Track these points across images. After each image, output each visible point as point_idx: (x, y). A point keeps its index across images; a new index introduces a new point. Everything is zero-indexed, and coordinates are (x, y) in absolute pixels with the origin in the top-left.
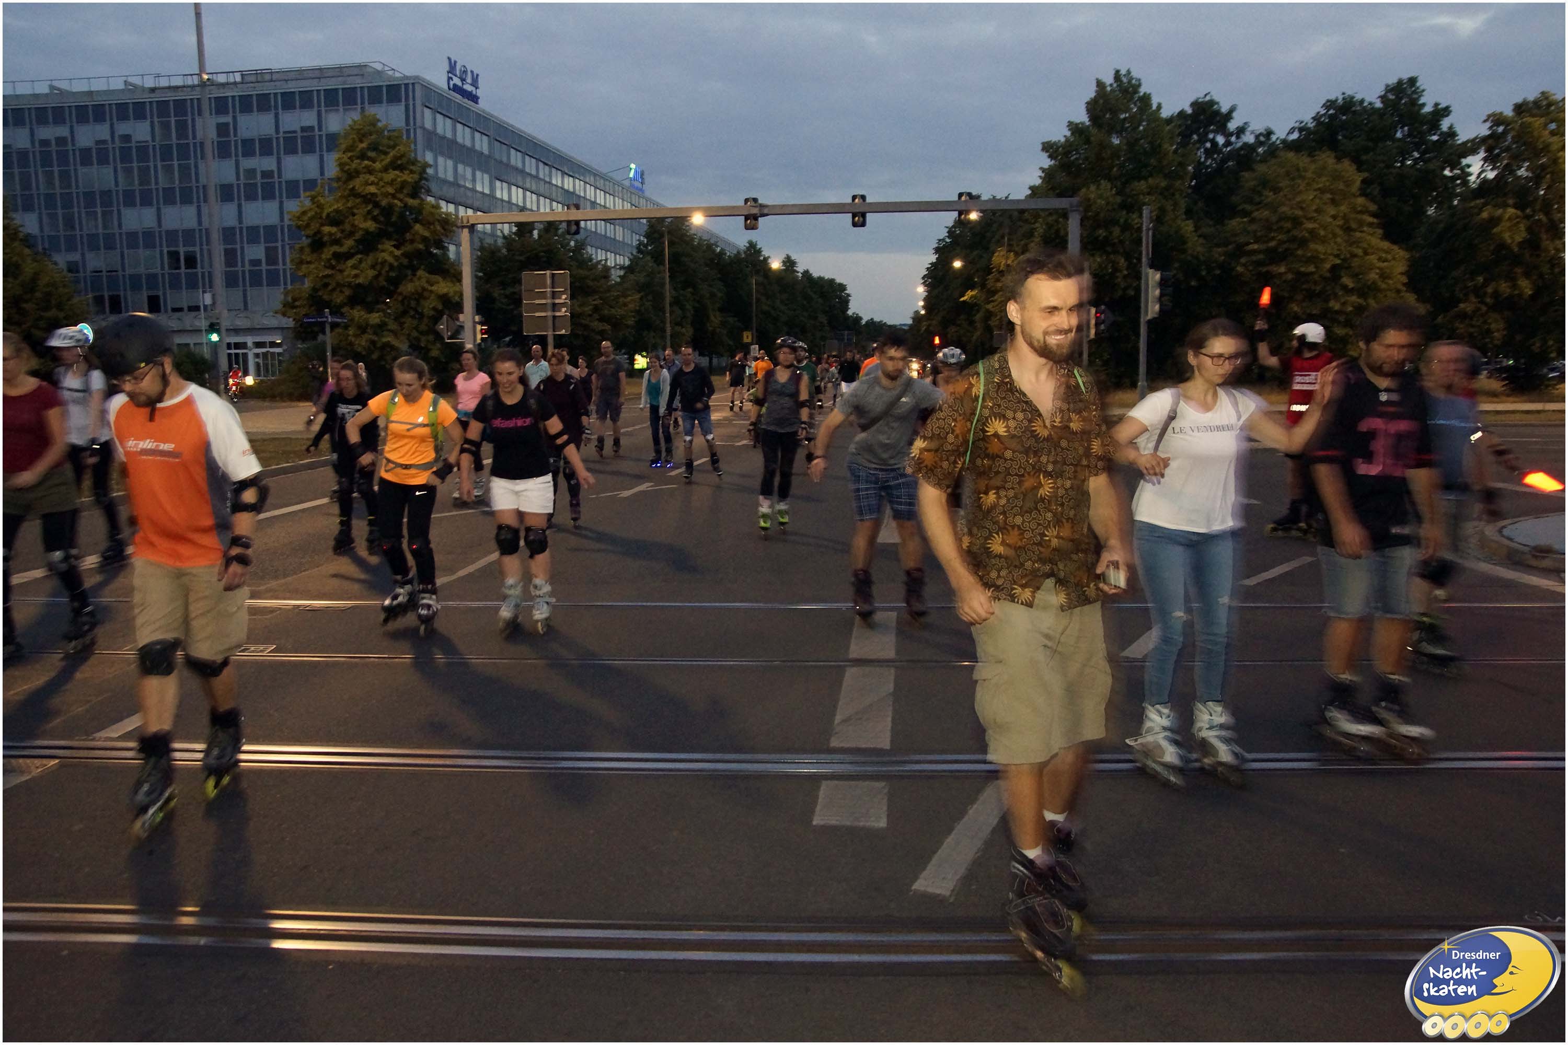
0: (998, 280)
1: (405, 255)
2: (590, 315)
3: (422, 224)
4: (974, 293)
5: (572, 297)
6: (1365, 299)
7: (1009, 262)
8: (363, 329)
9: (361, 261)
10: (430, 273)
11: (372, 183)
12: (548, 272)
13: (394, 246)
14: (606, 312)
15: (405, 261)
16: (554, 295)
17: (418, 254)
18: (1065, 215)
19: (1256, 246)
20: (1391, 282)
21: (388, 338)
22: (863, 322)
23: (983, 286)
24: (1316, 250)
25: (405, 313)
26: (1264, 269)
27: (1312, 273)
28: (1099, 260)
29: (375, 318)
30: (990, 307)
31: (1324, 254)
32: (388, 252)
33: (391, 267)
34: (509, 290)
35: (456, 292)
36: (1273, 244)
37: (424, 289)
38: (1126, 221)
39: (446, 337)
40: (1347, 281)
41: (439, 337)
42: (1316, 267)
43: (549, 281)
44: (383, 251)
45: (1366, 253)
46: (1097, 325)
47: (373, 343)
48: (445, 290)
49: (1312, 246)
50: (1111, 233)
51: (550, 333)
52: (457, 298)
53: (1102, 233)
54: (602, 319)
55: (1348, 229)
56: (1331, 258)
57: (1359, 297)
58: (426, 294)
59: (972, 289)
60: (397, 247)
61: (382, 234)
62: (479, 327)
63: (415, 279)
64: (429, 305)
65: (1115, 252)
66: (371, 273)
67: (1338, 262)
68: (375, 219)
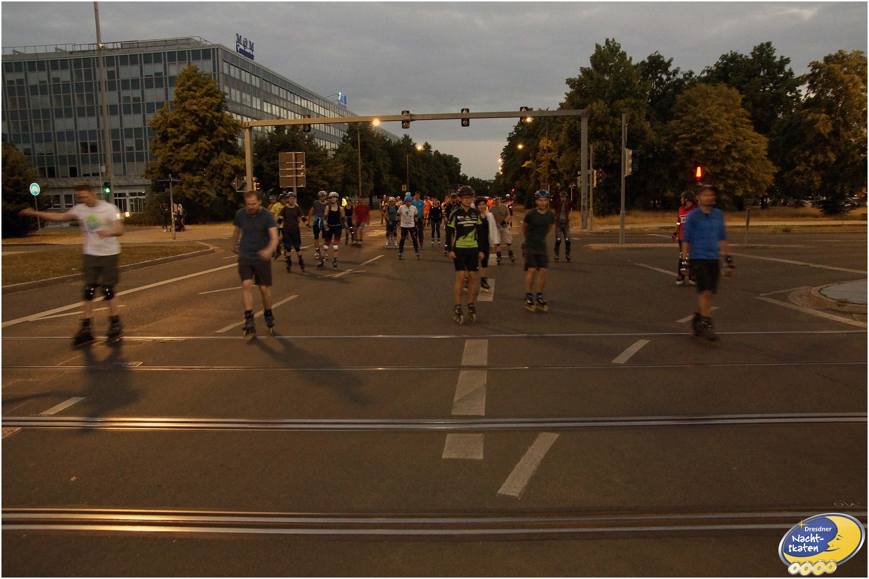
0: (542, 155)
1: (213, 144)
2: (317, 177)
3: (223, 127)
4: (529, 162)
5: (307, 166)
6: (745, 164)
7: (549, 145)
8: (190, 185)
9: (189, 148)
10: (228, 154)
11: (195, 104)
12: (293, 153)
13: (207, 139)
14: (326, 175)
15: (213, 147)
16: (297, 165)
17: (221, 143)
18: (579, 119)
19: (684, 136)
20: (759, 155)
21: (205, 190)
22: (469, 179)
23: (534, 158)
24: (718, 138)
25: (213, 176)
26: (689, 148)
27: (716, 150)
28: (598, 144)
29: (197, 179)
30: (538, 170)
31: (723, 139)
32: (204, 143)
33: (206, 151)
34: (272, 163)
35: (242, 164)
36: (694, 134)
37: (224, 163)
38: (613, 122)
39: (236, 189)
40: (735, 154)
41: (233, 189)
42: (717, 147)
43: (294, 158)
44: (201, 142)
45: (745, 139)
46: (597, 179)
47: (196, 192)
48: (236, 164)
49: (715, 135)
50: (605, 129)
51: (295, 187)
52: (242, 168)
53: (600, 129)
54: (324, 179)
55: (735, 126)
56: (726, 141)
57: (741, 163)
58: (225, 165)
59: (528, 160)
60: (209, 139)
61: (201, 133)
62: (255, 184)
63: (219, 157)
64: (227, 172)
65: (607, 139)
66: (195, 154)
67: (730, 144)
68: (197, 124)
